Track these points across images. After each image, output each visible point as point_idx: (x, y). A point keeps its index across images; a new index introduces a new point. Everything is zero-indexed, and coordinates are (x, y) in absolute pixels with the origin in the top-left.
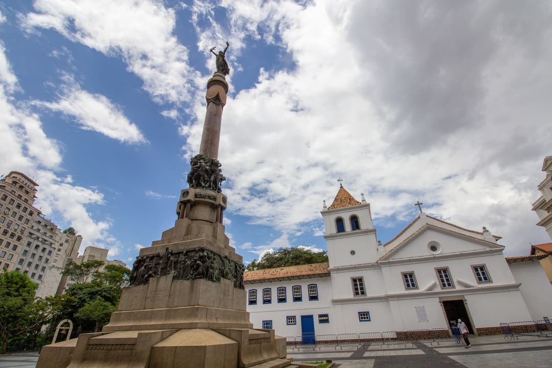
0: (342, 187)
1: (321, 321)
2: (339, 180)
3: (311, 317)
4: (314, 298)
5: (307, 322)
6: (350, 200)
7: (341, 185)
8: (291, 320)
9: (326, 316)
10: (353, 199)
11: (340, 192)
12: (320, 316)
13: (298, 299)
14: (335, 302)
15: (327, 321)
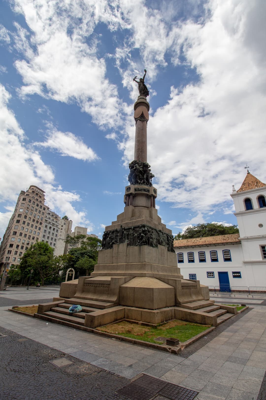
0: (248, 173)
1: (234, 277)
2: (245, 168)
3: (226, 273)
4: (228, 260)
5: (223, 276)
6: (257, 183)
7: (248, 171)
8: (210, 274)
9: (239, 273)
10: (260, 182)
11: (247, 177)
12: (234, 273)
13: (215, 260)
14: (246, 263)
15: (240, 277)
